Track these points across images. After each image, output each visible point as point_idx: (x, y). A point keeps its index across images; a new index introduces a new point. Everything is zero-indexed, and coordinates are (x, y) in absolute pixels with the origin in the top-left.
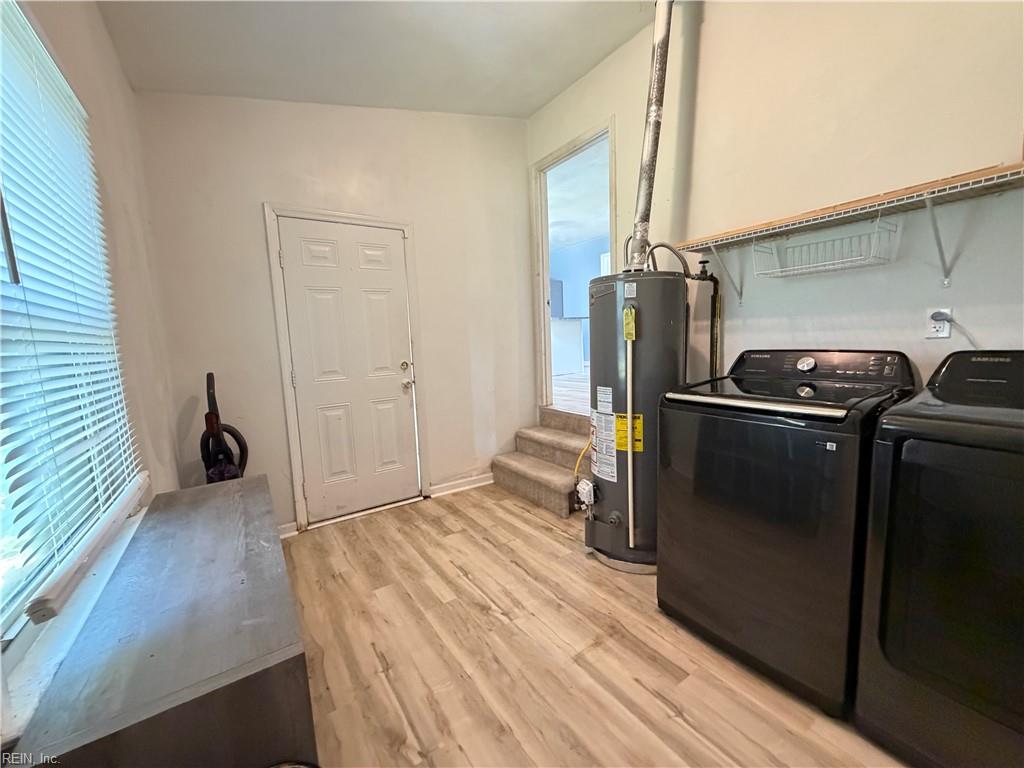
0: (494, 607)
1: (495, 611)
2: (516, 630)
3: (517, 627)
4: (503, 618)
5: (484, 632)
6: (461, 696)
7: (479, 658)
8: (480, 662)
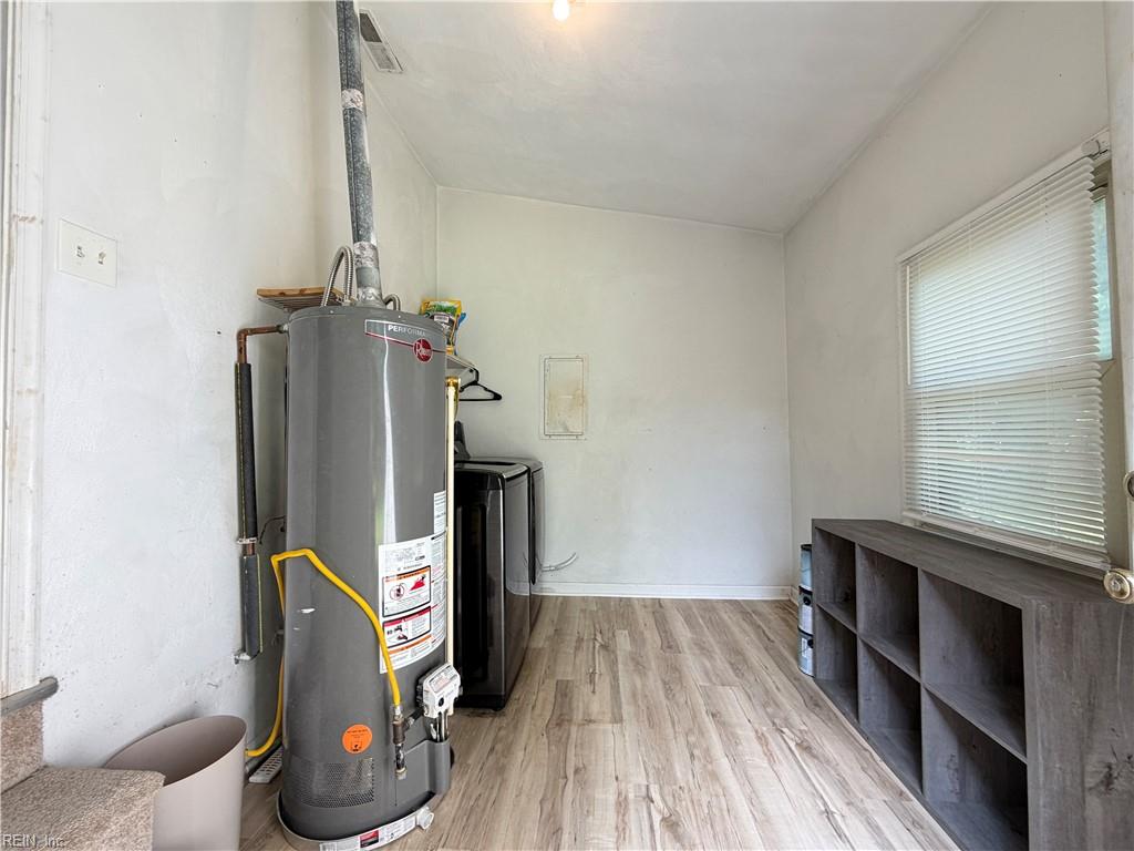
0: (657, 818)
1: (660, 812)
2: (651, 772)
3: (647, 775)
4: (656, 796)
5: (690, 790)
6: (740, 747)
7: (709, 767)
8: (711, 763)
